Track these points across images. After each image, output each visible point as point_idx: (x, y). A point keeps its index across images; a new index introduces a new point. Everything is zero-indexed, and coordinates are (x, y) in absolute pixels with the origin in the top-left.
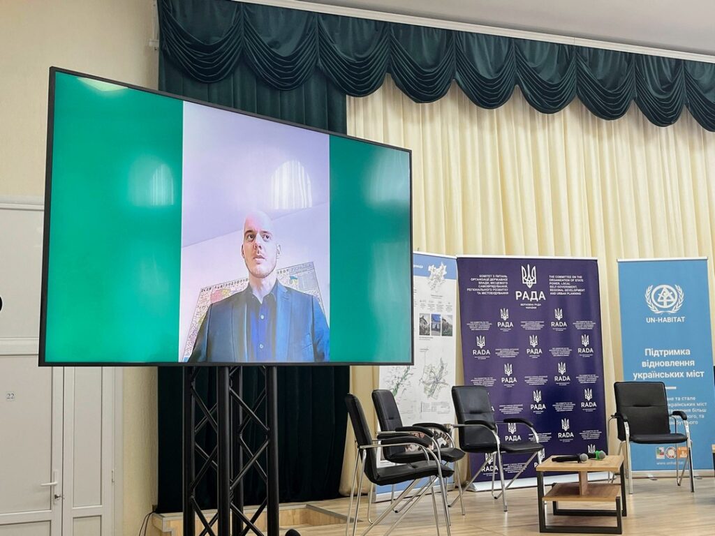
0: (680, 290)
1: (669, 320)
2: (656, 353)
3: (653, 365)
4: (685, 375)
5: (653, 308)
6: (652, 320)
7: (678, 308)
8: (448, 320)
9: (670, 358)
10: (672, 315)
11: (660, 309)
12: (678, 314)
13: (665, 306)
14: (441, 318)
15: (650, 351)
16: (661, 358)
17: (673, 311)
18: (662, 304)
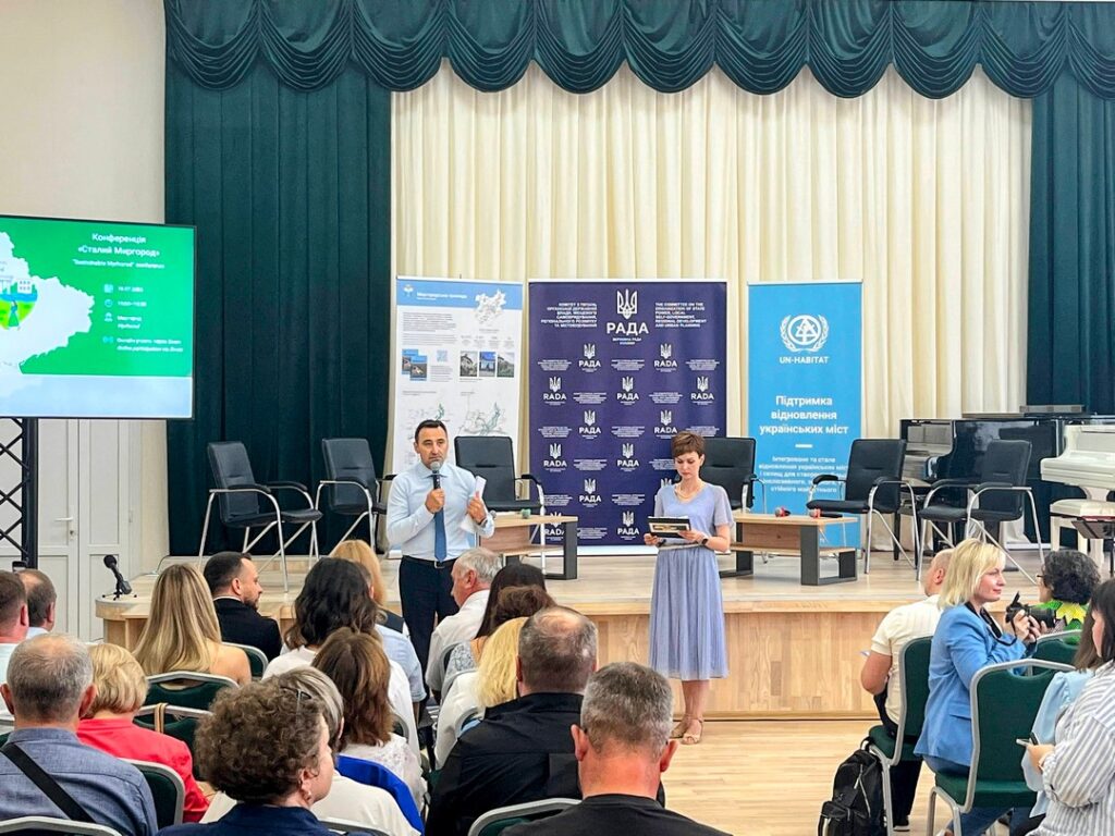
0: (825, 322)
1: (809, 360)
2: (790, 402)
3: (785, 416)
4: (824, 430)
5: (788, 345)
6: (788, 360)
7: (820, 345)
8: (507, 359)
9: (806, 408)
10: (813, 354)
11: (797, 346)
12: (821, 353)
13: (805, 343)
14: (496, 356)
15: (781, 399)
16: (796, 409)
17: (815, 349)
18: (800, 339)
